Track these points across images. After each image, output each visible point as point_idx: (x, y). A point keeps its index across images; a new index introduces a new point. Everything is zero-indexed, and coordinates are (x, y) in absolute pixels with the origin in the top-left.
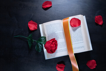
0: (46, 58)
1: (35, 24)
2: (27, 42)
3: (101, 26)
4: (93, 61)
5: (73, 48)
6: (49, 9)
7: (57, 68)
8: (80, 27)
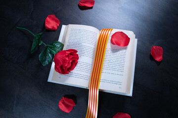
0: (50, 80)
1: (56, 21)
2: (32, 42)
3: (158, 63)
4: (127, 115)
5: (102, 79)
6: (87, 10)
7: (60, 103)
8: (126, 49)
